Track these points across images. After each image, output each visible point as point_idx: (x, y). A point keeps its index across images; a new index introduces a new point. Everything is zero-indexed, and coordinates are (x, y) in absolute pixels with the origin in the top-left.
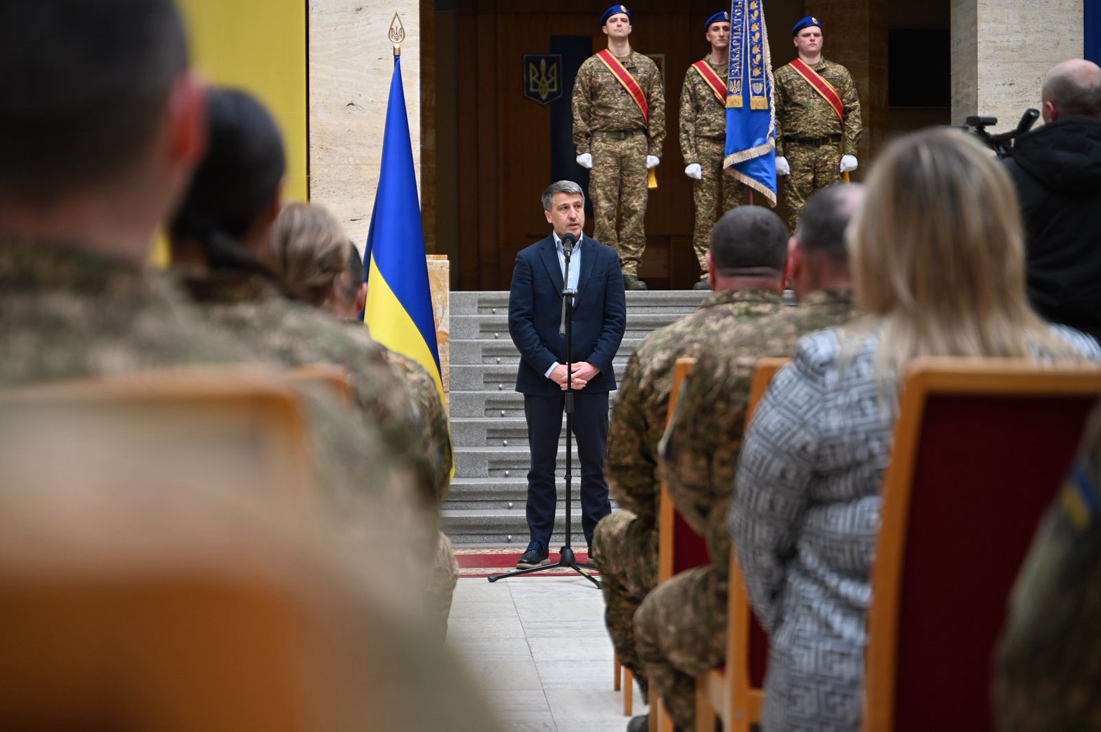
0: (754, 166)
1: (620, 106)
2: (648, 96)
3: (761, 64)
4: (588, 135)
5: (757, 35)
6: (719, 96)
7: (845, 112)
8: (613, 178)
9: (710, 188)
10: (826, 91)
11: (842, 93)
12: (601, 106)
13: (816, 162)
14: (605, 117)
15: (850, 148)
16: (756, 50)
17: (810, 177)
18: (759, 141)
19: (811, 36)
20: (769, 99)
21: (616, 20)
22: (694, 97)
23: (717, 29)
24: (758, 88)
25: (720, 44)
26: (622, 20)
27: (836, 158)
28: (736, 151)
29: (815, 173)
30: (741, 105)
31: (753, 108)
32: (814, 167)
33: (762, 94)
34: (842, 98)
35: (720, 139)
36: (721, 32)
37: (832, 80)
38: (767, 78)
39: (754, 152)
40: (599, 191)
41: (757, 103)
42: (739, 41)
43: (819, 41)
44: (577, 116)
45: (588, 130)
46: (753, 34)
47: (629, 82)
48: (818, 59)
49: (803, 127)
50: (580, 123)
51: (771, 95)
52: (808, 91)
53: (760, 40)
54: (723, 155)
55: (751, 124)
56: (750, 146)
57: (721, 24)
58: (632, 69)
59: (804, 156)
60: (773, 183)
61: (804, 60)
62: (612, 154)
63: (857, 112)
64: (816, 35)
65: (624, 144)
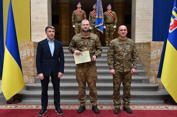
0: (100, 27)
1: (79, 18)
2: (84, 17)
3: (101, 11)
4: (74, 23)
5: (101, 6)
6: (95, 16)
7: (115, 19)
8: (78, 29)
9: (93, 31)
10: (111, 15)
11: (114, 16)
12: (76, 18)
13: (110, 27)
14: (76, 20)
15: (115, 24)
16: (100, 9)
17: (109, 29)
18: (101, 23)
19: (109, 7)
20: (102, 17)
21: (78, 5)
22: (91, 17)
23: (94, 6)
24: (101, 15)
25: (95, 8)
26: (80, 5)
27: (113, 26)
28: (97, 25)
29: (110, 28)
30: (98, 17)
31: (100, 18)
32: (109, 27)
33: (101, 16)
34: (114, 17)
35: (94, 23)
36: (95, 6)
37: (112, 14)
38: (102, 13)
39: (100, 25)
40: (76, 31)
41: (100, 17)
42: (98, 7)
43: (111, 8)
44: (72, 19)
45: (74, 22)
46: (100, 6)
47: (80, 14)
48: (110, 11)
49: (108, 21)
50: (73, 21)
51: (103, 16)
52: (109, 16)
53: (101, 7)
54: (95, 26)
55: (99, 21)
56: (99, 24)
57: (95, 5)
58: (81, 12)
59: (108, 26)
60: (103, 30)
61: (108, 11)
62: (78, 25)
63: (116, 19)
64: (110, 7)
65: (80, 24)
